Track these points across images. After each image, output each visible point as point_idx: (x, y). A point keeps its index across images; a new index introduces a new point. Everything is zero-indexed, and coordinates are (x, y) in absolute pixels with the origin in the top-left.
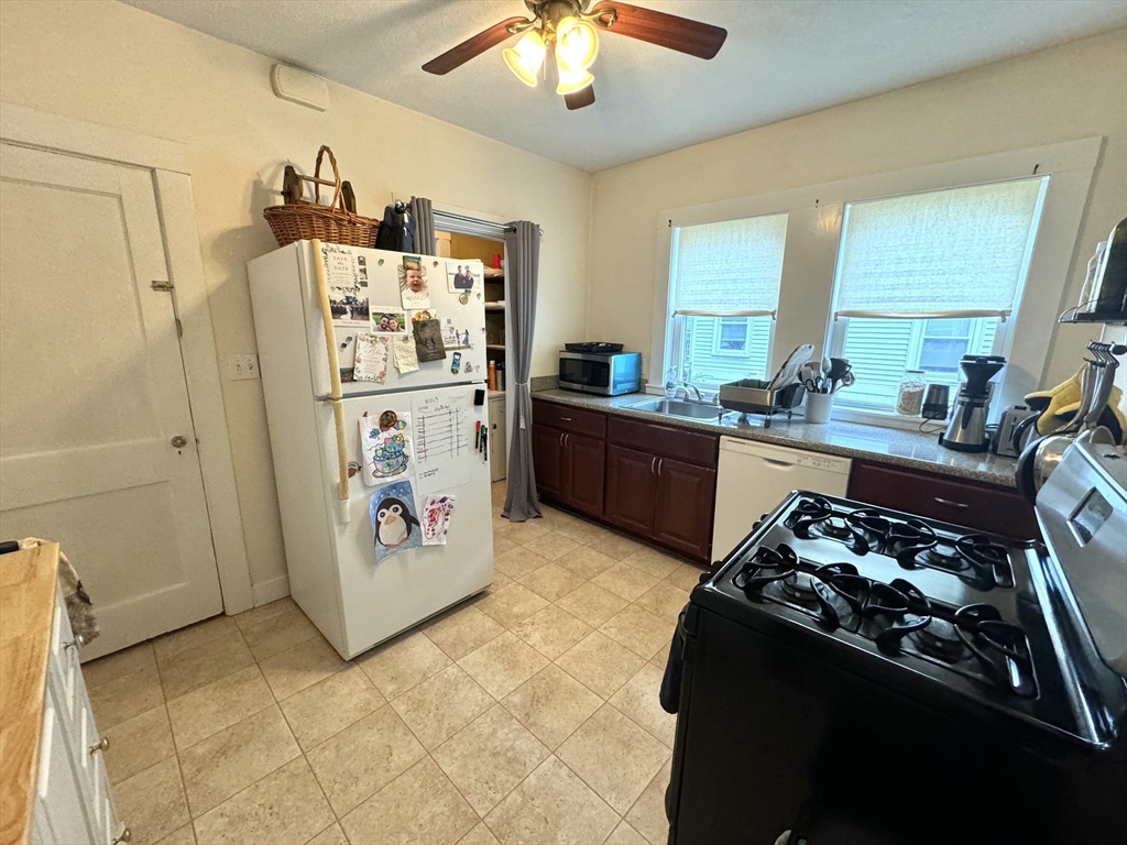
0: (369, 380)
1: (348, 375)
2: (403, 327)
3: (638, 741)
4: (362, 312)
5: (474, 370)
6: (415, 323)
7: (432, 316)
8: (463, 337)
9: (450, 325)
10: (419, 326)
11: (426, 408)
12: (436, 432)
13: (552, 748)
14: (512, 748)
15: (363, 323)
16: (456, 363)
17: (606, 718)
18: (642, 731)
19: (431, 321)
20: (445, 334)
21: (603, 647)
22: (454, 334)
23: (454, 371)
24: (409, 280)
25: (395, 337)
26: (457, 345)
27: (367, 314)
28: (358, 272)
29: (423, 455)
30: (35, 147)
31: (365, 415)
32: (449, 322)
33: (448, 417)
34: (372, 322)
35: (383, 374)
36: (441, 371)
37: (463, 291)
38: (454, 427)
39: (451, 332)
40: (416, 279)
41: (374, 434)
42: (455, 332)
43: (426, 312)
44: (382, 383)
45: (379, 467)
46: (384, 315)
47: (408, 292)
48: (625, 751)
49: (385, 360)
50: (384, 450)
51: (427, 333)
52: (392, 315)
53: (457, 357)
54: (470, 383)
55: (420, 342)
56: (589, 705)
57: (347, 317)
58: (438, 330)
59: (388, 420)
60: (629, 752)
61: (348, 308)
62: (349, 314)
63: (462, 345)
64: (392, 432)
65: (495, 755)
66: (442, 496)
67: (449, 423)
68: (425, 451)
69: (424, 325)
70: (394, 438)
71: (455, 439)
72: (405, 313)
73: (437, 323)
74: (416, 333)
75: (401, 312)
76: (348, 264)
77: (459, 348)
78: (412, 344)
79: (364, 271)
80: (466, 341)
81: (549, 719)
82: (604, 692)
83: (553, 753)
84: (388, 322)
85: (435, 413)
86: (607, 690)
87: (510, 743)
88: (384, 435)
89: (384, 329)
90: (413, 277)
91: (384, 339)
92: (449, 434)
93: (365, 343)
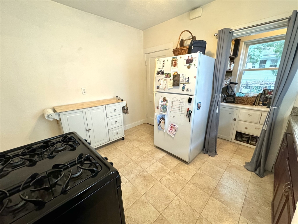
0: (162, 89)
1: (158, 87)
2: (170, 77)
3: (128, 202)
4: (162, 73)
5: (190, 91)
6: (173, 75)
7: (178, 73)
8: (187, 80)
9: (183, 76)
10: (174, 76)
11: (174, 99)
12: (176, 106)
13: (130, 181)
14: (132, 173)
15: (162, 76)
16: (183, 88)
17: (137, 194)
18: (131, 205)
19: (177, 75)
20: (181, 78)
21: (167, 197)
22: (184, 79)
23: (183, 90)
24: (173, 64)
25: (168, 79)
26: (184, 82)
27: (163, 74)
28: (163, 64)
29: (171, 111)
30: (158, 51)
31: (161, 97)
32: (183, 75)
33: (179, 103)
34: (164, 76)
35: (165, 88)
36: (179, 90)
37: (189, 64)
38: (181, 107)
39: (183, 78)
40: (175, 63)
41: (162, 102)
42: (184, 78)
43: (177, 73)
44: (165, 90)
45: (161, 109)
46: (167, 74)
47: (173, 67)
48: (125, 198)
49: (166, 85)
50: (163, 106)
51: (176, 79)
52: (168, 74)
53: (184, 86)
54: (188, 95)
55: (174, 81)
56: (142, 190)
57: (160, 75)
58: (179, 77)
59: (165, 100)
60: (125, 199)
61: (160, 72)
62: (160, 74)
63: (186, 82)
64: (165, 103)
65: (131, 171)
66: (175, 124)
67: (179, 105)
68: (172, 110)
69: (176, 76)
70: (166, 104)
71: (180, 110)
72: (171, 73)
73: (179, 75)
74: (173, 78)
75: (170, 73)
76: (161, 63)
77: (185, 83)
78: (172, 81)
79: (164, 64)
80: (188, 81)
81: (139, 180)
82: (146, 195)
83: (129, 181)
84: (168, 76)
85: (176, 101)
86: (147, 196)
87: (133, 173)
88: (164, 103)
89: (166, 77)
90: (174, 63)
91: (166, 80)
92: (179, 109)
93: (162, 80)
